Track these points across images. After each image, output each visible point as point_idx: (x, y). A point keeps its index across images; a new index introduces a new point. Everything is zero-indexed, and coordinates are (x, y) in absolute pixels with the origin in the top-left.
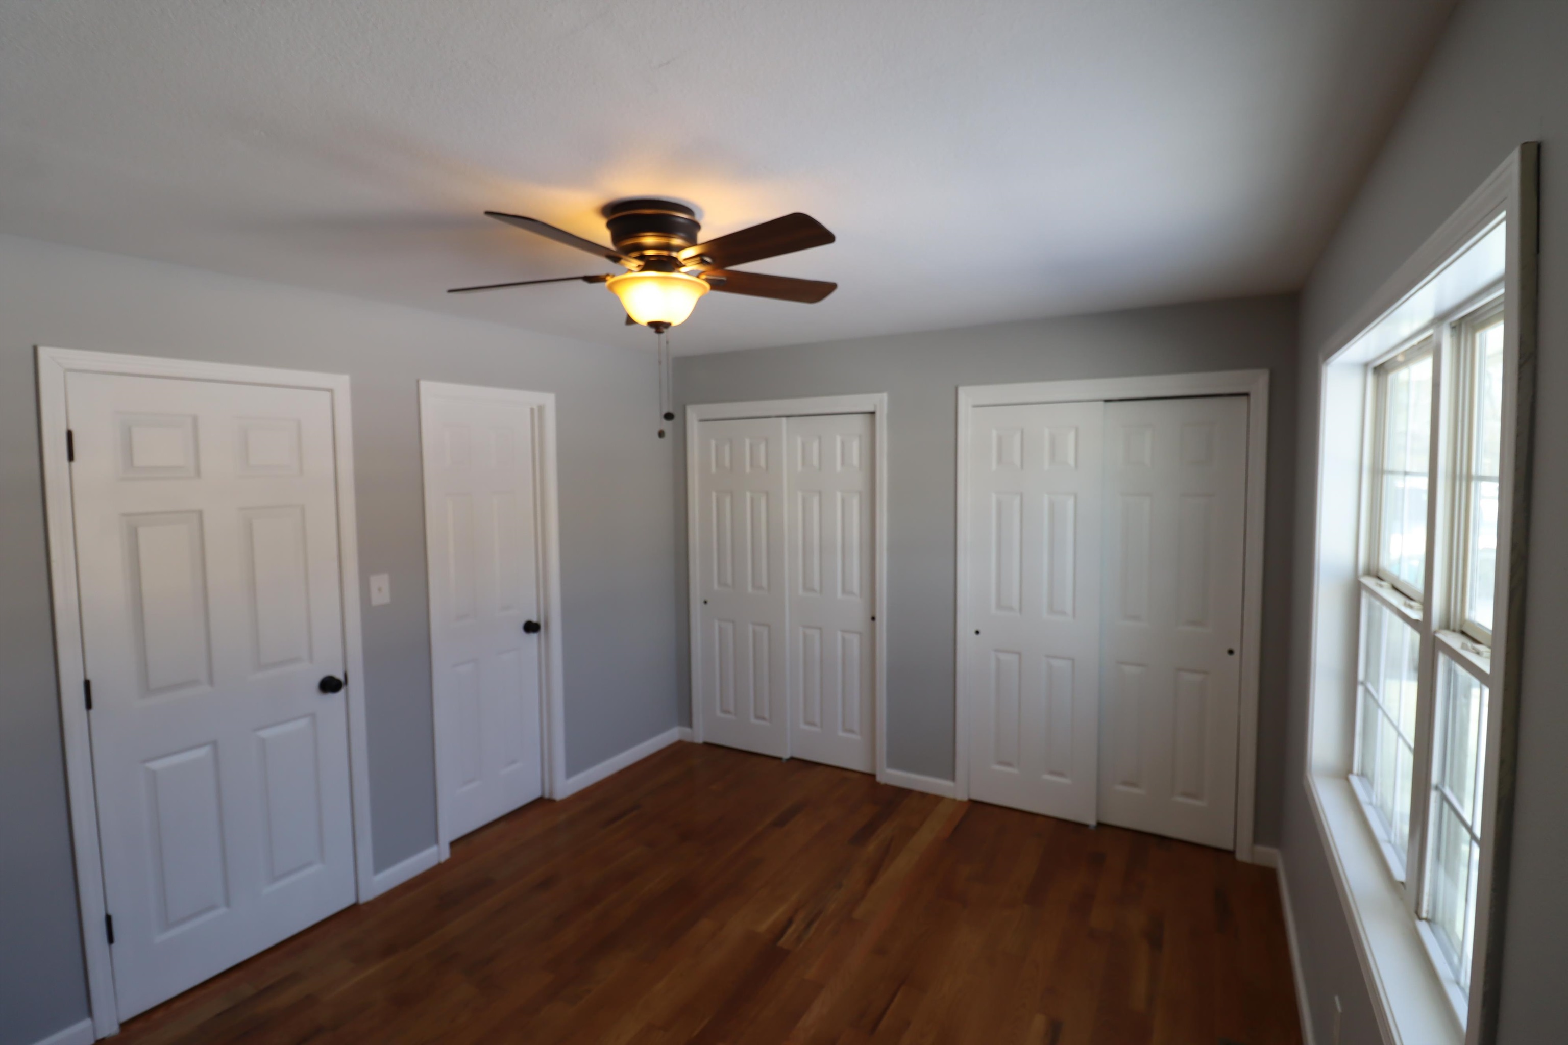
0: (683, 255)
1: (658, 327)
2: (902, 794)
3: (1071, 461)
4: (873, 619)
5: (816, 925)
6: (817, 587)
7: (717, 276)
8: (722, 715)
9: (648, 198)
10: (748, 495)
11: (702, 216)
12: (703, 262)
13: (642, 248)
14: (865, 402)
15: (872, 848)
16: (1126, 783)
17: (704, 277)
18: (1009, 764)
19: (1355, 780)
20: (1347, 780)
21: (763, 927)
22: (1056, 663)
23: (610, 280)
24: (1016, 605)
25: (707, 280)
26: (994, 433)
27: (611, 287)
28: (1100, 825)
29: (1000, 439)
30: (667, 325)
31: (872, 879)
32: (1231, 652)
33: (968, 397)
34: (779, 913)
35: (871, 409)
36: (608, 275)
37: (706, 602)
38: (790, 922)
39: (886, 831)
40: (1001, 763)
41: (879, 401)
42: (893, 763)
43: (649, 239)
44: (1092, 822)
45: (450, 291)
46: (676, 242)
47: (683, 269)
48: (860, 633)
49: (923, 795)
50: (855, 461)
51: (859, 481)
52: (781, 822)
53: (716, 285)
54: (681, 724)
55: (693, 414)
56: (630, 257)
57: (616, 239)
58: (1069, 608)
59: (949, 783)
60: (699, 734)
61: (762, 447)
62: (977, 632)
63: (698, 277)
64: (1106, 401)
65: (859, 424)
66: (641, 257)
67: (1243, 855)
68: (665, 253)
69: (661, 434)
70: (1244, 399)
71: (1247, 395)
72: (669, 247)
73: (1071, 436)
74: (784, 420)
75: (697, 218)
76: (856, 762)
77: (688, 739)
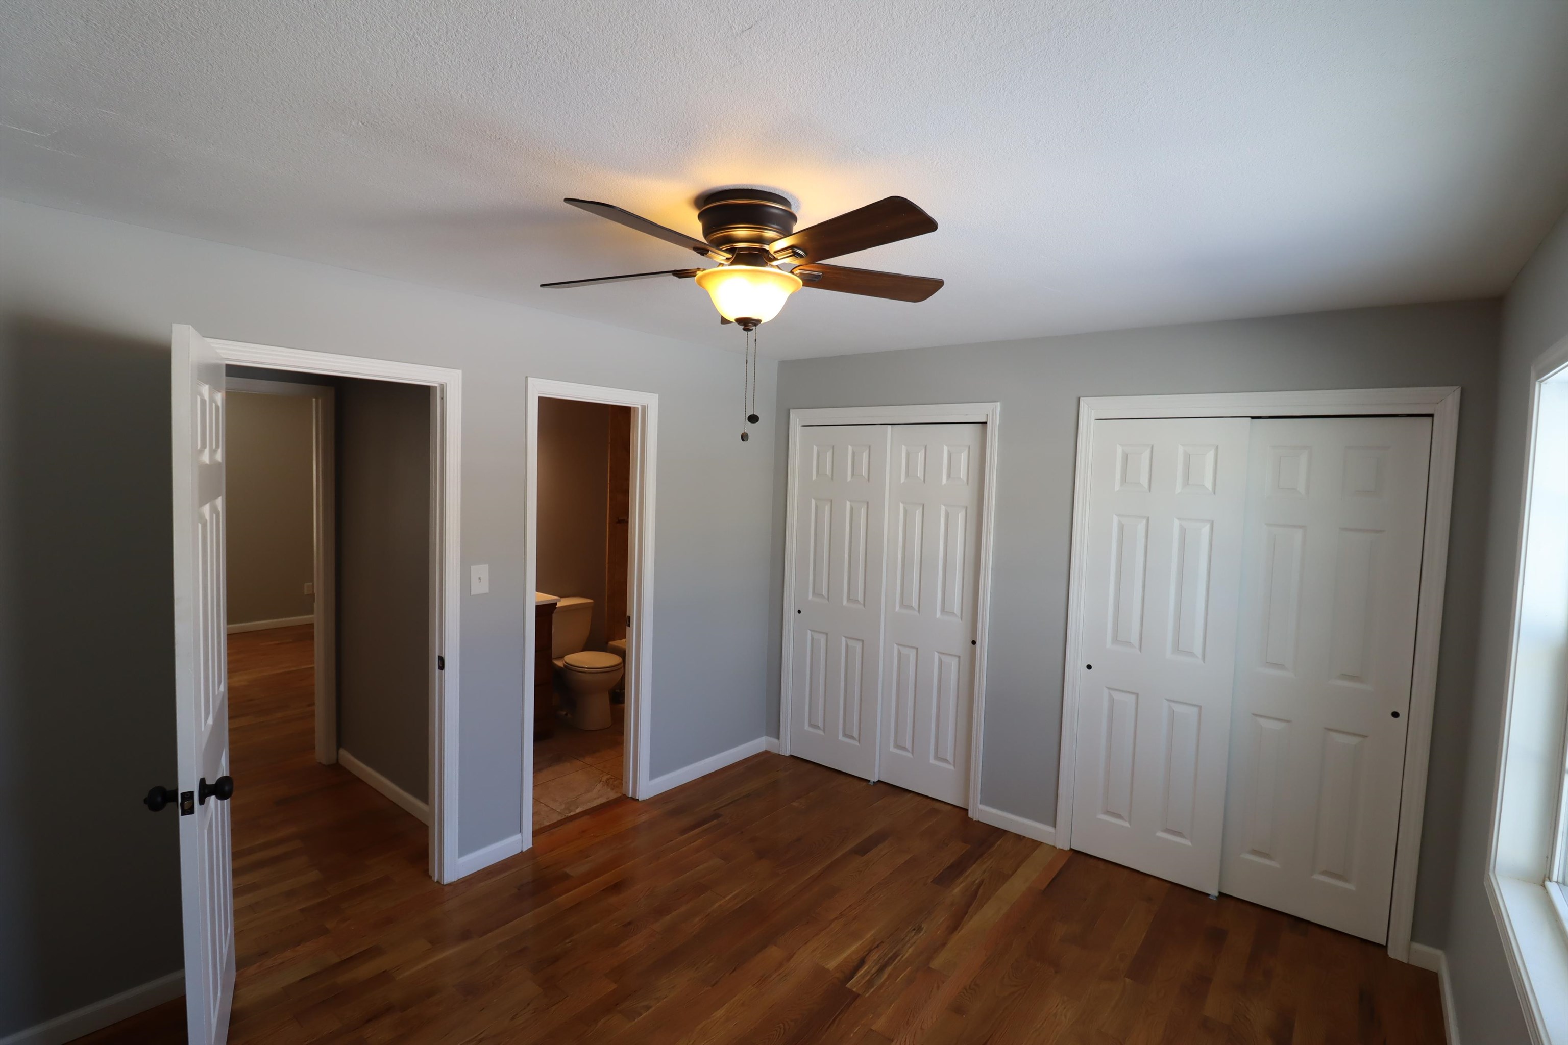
0: (773, 247)
1: (747, 323)
2: (996, 833)
3: (1209, 484)
4: (974, 643)
5: (889, 969)
6: (915, 604)
7: (811, 270)
8: (811, 730)
9: (740, 188)
10: (848, 503)
11: (798, 207)
12: (795, 254)
13: (731, 240)
14: (976, 412)
15: (957, 890)
16: (1255, 852)
17: (797, 271)
18: (1119, 816)
19: (1552, 888)
20: (1544, 886)
21: (832, 965)
22: (1178, 708)
23: (699, 274)
24: (1135, 639)
25: (801, 276)
26: (1119, 450)
27: (699, 283)
28: (1221, 894)
29: (1125, 457)
30: (757, 322)
31: (955, 925)
32: (1395, 715)
33: (1090, 409)
34: (852, 950)
35: (984, 421)
36: (698, 269)
37: (799, 612)
38: (862, 962)
39: (975, 873)
40: (1108, 813)
41: (992, 412)
42: (987, 800)
43: (741, 232)
44: (1213, 892)
45: (542, 286)
46: (769, 234)
47: (775, 263)
48: (959, 657)
49: (1019, 838)
50: (963, 474)
51: (965, 494)
52: (863, 850)
53: (810, 281)
54: (768, 734)
55: (797, 419)
56: (721, 250)
57: (707, 232)
58: (1198, 649)
59: (1050, 829)
60: (786, 747)
61: (865, 455)
62: (1089, 667)
63: (792, 272)
64: (1253, 418)
65: (969, 434)
66: (732, 251)
67: (1396, 952)
68: (757, 246)
69: (744, 437)
70: (1430, 419)
71: (1431, 416)
72: (761, 240)
73: (1211, 455)
74: (889, 426)
75: (793, 210)
76: (949, 794)
77: (775, 750)
